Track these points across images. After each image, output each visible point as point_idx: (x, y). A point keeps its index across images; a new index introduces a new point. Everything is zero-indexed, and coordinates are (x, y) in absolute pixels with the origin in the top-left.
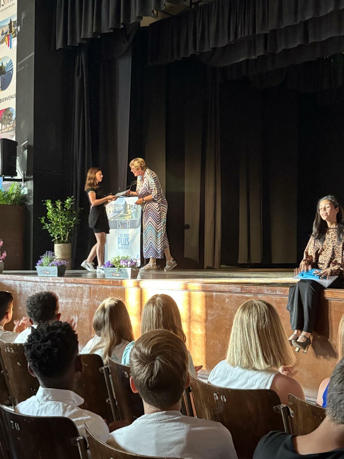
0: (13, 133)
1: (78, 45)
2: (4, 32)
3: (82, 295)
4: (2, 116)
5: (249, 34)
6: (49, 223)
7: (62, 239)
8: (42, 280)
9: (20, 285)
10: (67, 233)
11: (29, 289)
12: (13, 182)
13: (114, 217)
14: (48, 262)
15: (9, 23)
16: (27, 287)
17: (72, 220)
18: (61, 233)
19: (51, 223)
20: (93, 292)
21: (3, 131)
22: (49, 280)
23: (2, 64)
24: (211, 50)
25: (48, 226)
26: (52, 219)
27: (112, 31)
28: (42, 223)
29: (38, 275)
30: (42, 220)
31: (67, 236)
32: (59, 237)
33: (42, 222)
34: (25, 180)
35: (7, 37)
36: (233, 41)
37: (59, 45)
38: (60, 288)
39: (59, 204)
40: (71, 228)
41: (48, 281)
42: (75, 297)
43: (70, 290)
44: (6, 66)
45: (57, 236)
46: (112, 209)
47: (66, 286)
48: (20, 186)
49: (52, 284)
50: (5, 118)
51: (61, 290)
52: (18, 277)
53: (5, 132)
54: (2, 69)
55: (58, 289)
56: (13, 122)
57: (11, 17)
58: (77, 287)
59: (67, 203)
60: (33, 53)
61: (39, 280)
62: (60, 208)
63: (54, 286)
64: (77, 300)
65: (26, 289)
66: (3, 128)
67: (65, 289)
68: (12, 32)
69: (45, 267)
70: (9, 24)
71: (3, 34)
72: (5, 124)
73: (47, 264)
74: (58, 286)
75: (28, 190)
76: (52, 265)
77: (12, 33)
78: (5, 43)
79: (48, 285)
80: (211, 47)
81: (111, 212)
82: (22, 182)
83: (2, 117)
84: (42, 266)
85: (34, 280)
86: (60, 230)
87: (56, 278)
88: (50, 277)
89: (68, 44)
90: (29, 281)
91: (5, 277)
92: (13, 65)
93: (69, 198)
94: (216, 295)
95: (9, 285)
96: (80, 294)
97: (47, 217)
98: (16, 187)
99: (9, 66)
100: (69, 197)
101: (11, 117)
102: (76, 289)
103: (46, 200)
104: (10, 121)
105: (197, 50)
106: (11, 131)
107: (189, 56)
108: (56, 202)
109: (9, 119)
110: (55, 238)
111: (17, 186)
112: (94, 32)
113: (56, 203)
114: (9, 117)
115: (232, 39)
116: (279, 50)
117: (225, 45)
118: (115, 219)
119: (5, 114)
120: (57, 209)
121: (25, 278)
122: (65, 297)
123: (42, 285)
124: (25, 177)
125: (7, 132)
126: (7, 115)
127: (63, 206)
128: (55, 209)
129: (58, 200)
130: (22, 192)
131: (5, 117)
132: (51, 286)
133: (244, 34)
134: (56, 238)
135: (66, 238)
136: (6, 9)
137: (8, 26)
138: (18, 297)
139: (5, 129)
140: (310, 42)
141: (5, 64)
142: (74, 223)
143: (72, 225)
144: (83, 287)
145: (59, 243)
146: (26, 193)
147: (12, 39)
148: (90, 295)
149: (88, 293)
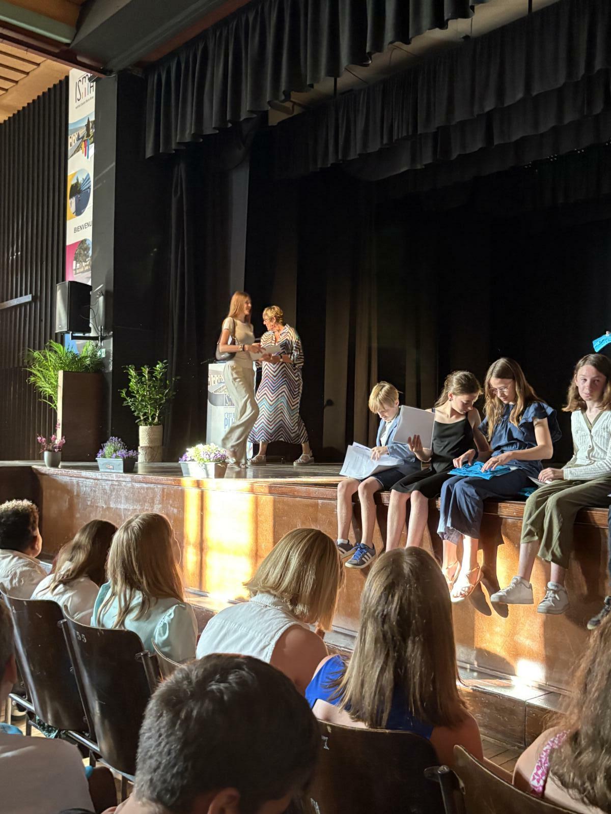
0: (89, 274)
1: (174, 152)
2: (81, 136)
3: (153, 499)
4: (77, 250)
5: (408, 132)
6: (131, 397)
7: (150, 419)
8: (104, 478)
9: (78, 483)
10: (156, 411)
11: (88, 490)
12: (88, 341)
13: (220, 389)
14: (111, 452)
15: (86, 123)
16: (86, 487)
17: (163, 394)
18: (148, 410)
19: (135, 397)
20: (167, 496)
21: (77, 272)
22: (113, 477)
23: (78, 180)
24: (358, 157)
25: (131, 401)
26: (135, 392)
27: (217, 131)
28: (122, 398)
29: (99, 470)
30: (123, 393)
31: (157, 415)
32: (145, 417)
33: (122, 396)
34: (103, 339)
35: (83, 143)
36: (386, 144)
37: (149, 153)
38: (125, 488)
39: (146, 370)
40: (161, 404)
41: (111, 479)
42: (145, 502)
43: (139, 492)
44: (82, 182)
45: (143, 416)
46: (217, 378)
47: (133, 486)
48: (97, 346)
49: (117, 483)
50: (81, 254)
51: (127, 491)
52: (75, 471)
53: (79, 273)
54: (78, 187)
55: (124, 489)
56: (89, 258)
57: (90, 115)
58: (147, 489)
59: (156, 370)
60: (114, 164)
61: (100, 477)
62: (147, 376)
63: (118, 485)
64: (147, 505)
65: (84, 489)
66: (77, 268)
67: (131, 491)
68: (90, 135)
69: (108, 460)
70: (86, 125)
71: (78, 139)
72: (81, 261)
73: (109, 454)
74: (125, 486)
75: (107, 352)
76: (117, 457)
77: (89, 138)
78: (81, 151)
79: (112, 485)
80: (358, 152)
81: (216, 383)
82: (98, 340)
83: (77, 252)
84: (105, 457)
85: (94, 477)
86: (148, 407)
87: (121, 475)
88: (114, 473)
89: (161, 151)
90: (87, 478)
91: (60, 472)
92: (90, 182)
93: (160, 363)
94: (323, 504)
95: (65, 482)
96: (151, 498)
97: (130, 389)
98: (90, 348)
99: (86, 182)
100: (159, 360)
101: (87, 252)
102: (145, 490)
103: (128, 366)
104: (87, 258)
105: (340, 157)
106: (87, 271)
107: (329, 165)
108: (142, 368)
109: (85, 255)
110: (140, 418)
111: (93, 345)
112: (193, 134)
113: (142, 370)
114: (86, 252)
115: (385, 141)
116: (454, 156)
117: (377, 149)
118: (221, 392)
119: (81, 248)
120: (143, 378)
121: (84, 473)
122: (131, 501)
123: (104, 484)
124: (102, 334)
125: (83, 272)
126: (83, 249)
127: (151, 373)
128: (140, 377)
129: (145, 366)
130: (99, 353)
131: (80, 252)
132: (116, 485)
133: (402, 134)
134: (142, 418)
135: (155, 418)
136: (82, 104)
137: (85, 129)
138: (76, 500)
139: (80, 268)
140: (496, 143)
141: (81, 181)
142: (165, 396)
143: (163, 400)
144: (154, 488)
145: (146, 425)
146: (103, 356)
147: (90, 146)
148: (163, 500)
149: (160, 496)
